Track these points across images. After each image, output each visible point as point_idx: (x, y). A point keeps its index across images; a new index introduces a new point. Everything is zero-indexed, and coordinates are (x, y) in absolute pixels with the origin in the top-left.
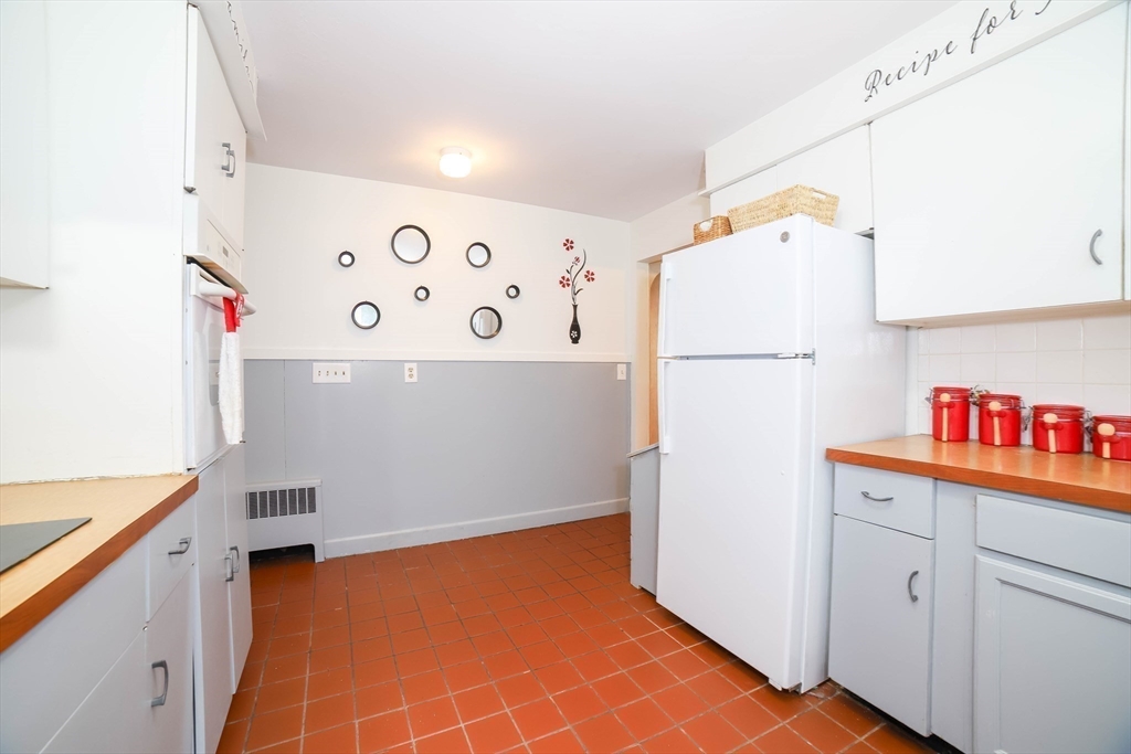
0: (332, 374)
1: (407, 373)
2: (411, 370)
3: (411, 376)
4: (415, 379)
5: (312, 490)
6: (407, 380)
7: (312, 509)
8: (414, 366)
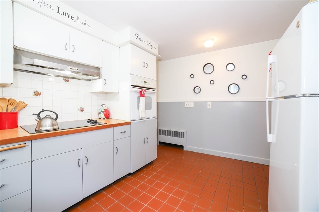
0: (189, 105)
1: (208, 105)
2: (209, 104)
3: (209, 106)
4: (210, 107)
5: (184, 133)
6: (208, 107)
7: (184, 138)
8: (210, 103)
